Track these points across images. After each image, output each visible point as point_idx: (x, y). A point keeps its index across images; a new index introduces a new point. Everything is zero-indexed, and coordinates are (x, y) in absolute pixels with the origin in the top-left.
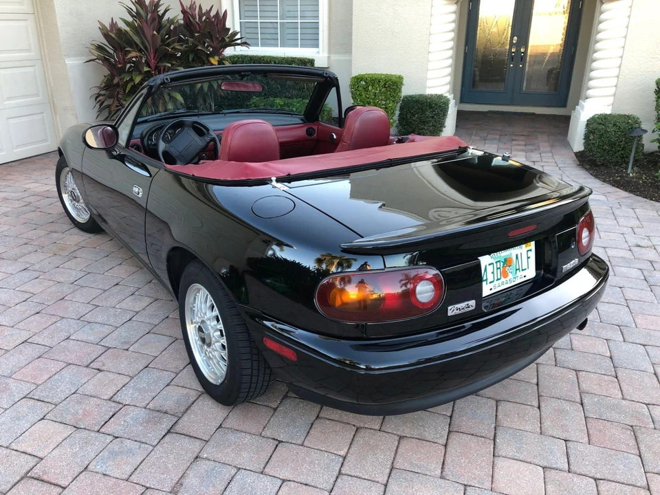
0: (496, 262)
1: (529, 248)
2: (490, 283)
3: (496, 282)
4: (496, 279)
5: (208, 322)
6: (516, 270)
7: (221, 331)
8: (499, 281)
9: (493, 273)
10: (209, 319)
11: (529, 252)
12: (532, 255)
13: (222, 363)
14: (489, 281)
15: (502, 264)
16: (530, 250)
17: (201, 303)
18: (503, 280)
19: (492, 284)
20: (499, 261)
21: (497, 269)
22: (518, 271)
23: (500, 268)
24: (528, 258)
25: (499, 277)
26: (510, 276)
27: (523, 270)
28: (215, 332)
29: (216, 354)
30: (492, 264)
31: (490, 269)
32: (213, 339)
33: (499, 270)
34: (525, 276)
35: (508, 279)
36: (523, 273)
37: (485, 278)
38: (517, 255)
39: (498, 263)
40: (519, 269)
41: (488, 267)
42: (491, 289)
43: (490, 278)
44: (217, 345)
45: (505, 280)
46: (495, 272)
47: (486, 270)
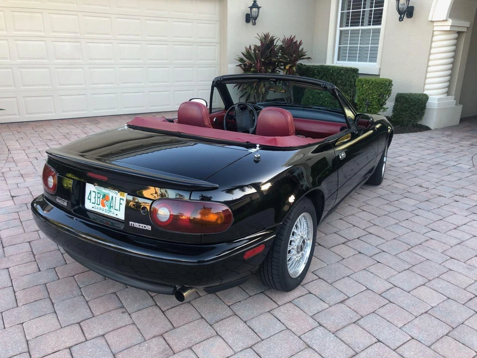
0: (98, 193)
1: (122, 197)
3: (96, 205)
4: (96, 203)
8: (98, 206)
12: (124, 203)
14: (91, 202)
15: (101, 196)
16: (123, 200)
18: (101, 206)
19: (94, 205)
21: (98, 197)
23: (100, 198)
24: (120, 204)
25: (98, 203)
26: (106, 208)
27: (116, 209)
30: (95, 192)
31: (93, 194)
34: (116, 215)
35: (105, 208)
36: (116, 212)
37: (89, 198)
38: (112, 197)
40: (112, 207)
41: (92, 192)
42: (93, 207)
45: (102, 208)
46: (96, 198)
47: (90, 193)
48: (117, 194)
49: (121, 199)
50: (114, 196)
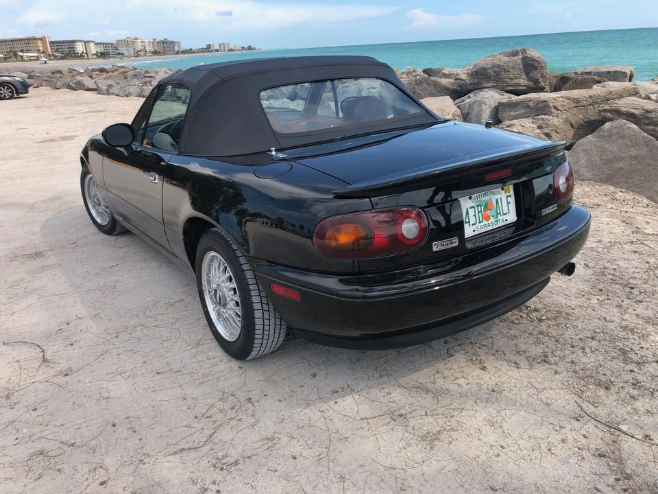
0: (477, 206)
1: (508, 194)
2: (473, 225)
3: (478, 225)
4: (478, 221)
5: (223, 285)
6: (498, 214)
7: (234, 289)
8: (481, 224)
9: (475, 215)
10: (223, 281)
11: (509, 198)
12: (512, 200)
13: (237, 319)
14: (471, 224)
15: (483, 207)
16: (510, 196)
17: (215, 270)
18: (485, 222)
19: (475, 226)
20: (480, 205)
21: (479, 212)
22: (499, 215)
23: (481, 212)
24: (508, 203)
25: (481, 220)
26: (492, 220)
27: (504, 214)
28: (229, 291)
29: (231, 312)
30: (473, 207)
31: (471, 212)
32: (228, 299)
33: (480, 214)
34: (506, 220)
35: (490, 222)
36: (505, 217)
37: (467, 221)
38: (497, 200)
39: (479, 207)
40: (500, 213)
41: (469, 210)
42: (474, 231)
43: (472, 221)
44: (231, 304)
45: (487, 223)
46: (477, 215)
47: (467, 213)
48: (501, 193)
49: (507, 197)
50: (498, 197)
